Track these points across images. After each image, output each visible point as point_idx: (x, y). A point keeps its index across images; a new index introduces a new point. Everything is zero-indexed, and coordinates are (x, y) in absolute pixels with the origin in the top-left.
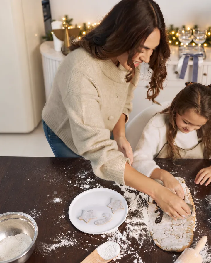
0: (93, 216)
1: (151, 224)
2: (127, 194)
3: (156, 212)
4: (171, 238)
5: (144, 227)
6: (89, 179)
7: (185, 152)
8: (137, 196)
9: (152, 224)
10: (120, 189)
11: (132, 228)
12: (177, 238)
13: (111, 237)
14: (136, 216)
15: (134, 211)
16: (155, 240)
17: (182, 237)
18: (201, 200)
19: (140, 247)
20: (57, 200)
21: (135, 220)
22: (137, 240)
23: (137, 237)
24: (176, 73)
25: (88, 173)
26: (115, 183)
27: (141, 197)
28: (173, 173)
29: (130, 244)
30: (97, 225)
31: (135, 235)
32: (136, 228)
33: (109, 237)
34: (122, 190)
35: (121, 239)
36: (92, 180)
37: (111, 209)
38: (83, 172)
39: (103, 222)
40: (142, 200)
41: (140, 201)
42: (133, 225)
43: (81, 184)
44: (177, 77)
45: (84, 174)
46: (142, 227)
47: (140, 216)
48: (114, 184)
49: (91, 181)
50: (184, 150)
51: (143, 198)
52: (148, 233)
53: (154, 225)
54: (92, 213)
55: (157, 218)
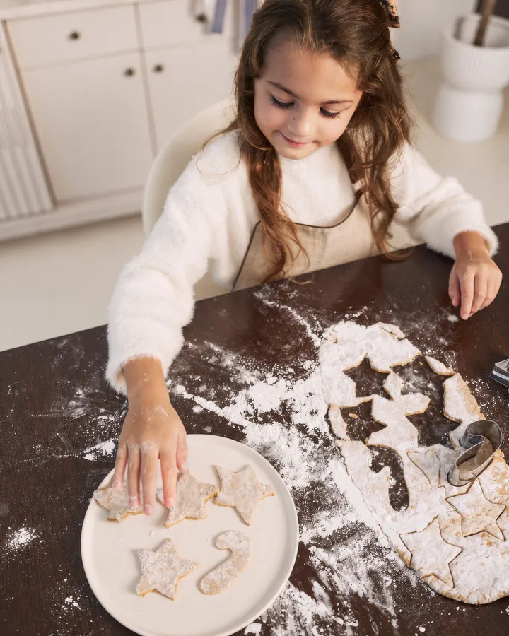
0: (183, 563)
1: (383, 518)
2: (255, 433)
3: (376, 467)
4: (474, 551)
5: (367, 538)
6: (102, 414)
7: (323, 233)
8: (288, 428)
9: (389, 518)
10: (225, 421)
11: (331, 560)
12: (490, 544)
13: (282, 621)
14: (323, 508)
15: (308, 489)
16: (429, 580)
17: (501, 531)
18: (479, 380)
19: (394, 623)
20: (23, 537)
21: (327, 524)
22: (371, 601)
23: (362, 587)
24: (202, 19)
25: (88, 395)
26: (196, 404)
27: (302, 428)
28: (357, 316)
29: (356, 625)
30: (211, 593)
31: (354, 583)
32: (344, 551)
33: (275, 625)
34: (232, 424)
35: (316, 617)
36: (113, 415)
37: (231, 511)
38: (70, 395)
39: (229, 572)
40: (315, 440)
41: (310, 446)
42: (328, 543)
43: (81, 443)
44: (206, 32)
45: (77, 399)
46: (362, 543)
47: (335, 503)
48: (196, 410)
49: (112, 419)
50: (319, 230)
51: (311, 432)
52: (391, 556)
53: (394, 519)
54: (172, 551)
55: (390, 491)
